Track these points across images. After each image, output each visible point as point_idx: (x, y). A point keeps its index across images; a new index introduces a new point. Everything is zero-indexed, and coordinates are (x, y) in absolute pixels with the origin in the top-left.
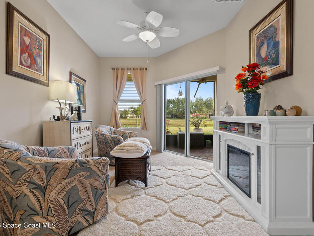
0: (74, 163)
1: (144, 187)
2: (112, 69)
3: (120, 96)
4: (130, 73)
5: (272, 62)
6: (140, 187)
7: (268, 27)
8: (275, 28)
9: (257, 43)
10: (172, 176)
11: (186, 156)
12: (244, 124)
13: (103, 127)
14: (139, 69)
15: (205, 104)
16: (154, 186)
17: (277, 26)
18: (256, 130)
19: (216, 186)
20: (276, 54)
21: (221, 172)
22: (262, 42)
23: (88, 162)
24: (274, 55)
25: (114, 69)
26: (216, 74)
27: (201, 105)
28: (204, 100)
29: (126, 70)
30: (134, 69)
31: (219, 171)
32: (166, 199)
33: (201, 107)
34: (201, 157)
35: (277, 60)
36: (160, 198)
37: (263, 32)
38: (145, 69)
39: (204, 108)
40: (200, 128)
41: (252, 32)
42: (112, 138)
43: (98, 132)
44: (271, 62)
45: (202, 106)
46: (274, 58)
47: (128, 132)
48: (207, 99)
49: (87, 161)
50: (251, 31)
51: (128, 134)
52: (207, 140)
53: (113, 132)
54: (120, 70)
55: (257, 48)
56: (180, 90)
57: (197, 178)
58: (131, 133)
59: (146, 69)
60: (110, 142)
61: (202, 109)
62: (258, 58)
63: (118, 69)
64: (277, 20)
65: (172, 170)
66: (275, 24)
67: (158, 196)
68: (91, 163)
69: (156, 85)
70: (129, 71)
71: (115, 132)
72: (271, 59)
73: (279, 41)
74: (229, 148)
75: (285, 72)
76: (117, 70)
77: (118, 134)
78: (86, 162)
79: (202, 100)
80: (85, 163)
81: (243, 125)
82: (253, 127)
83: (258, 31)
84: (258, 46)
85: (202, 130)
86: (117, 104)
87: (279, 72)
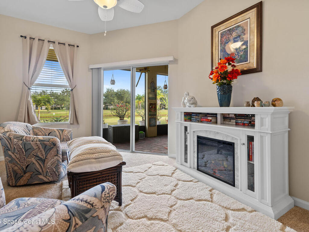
0: (69, 221)
1: (118, 207)
2: (21, 36)
3: (36, 78)
4: (53, 48)
5: (240, 59)
6: (113, 209)
7: (235, 27)
8: (243, 29)
9: (221, 40)
10: (140, 181)
11: (132, 152)
12: (216, 114)
13: (14, 125)
14: (67, 45)
15: (116, 94)
16: (130, 202)
17: (245, 28)
18: (229, 120)
19: (191, 181)
20: (244, 52)
21: (188, 164)
22: (228, 39)
23: (92, 206)
24: (241, 53)
25: (25, 37)
26: (167, 64)
27: (111, 95)
28: (115, 91)
29: (46, 42)
30: (59, 43)
31: (185, 164)
32: (160, 215)
33: (112, 98)
34: (144, 150)
35: (245, 57)
36: (154, 217)
37: (228, 30)
38: (76, 46)
39: (115, 99)
40: (125, 119)
41: (214, 29)
42: (40, 141)
43: (8, 133)
44: (238, 59)
45: (114, 97)
46: (242, 55)
47: (57, 130)
48: (118, 90)
49: (89, 203)
50: (213, 27)
51: (57, 132)
52: (140, 132)
53: (31, 132)
54: (37, 40)
55: (221, 44)
56: (113, 78)
57: (168, 176)
58: (62, 131)
59: (78, 46)
60: (35, 147)
61: (113, 100)
62: (222, 54)
63: (32, 39)
64: (245, 22)
65: (132, 172)
66: (243, 25)
67: (148, 216)
68: (98, 204)
69: (92, 69)
70: (51, 45)
71: (35, 130)
72: (239, 56)
73: (248, 41)
74: (199, 139)
75: (255, 68)
76: (30, 39)
77: (40, 133)
78: (89, 206)
79: (113, 90)
80: (88, 211)
81: (215, 116)
82: (223, 117)
83: (222, 28)
84: (222, 43)
85: (127, 121)
86: (29, 89)
87: (247, 68)
